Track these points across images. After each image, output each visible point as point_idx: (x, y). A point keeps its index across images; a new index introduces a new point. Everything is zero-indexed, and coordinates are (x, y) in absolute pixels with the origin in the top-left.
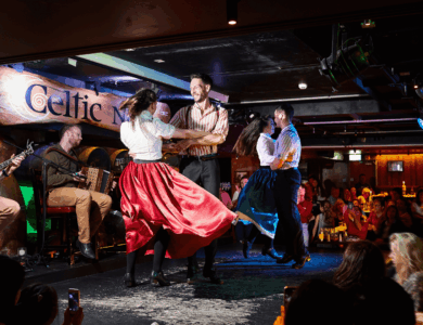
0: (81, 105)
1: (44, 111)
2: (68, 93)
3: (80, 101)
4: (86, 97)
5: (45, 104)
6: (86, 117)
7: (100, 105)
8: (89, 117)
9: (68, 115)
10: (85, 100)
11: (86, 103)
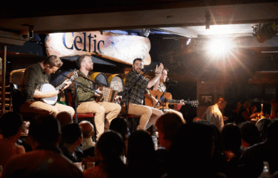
0: (92, 43)
1: (72, 48)
2: (85, 34)
3: (92, 39)
4: (95, 36)
5: (72, 43)
6: (95, 51)
7: (103, 42)
8: (97, 51)
9: (85, 50)
10: (94, 39)
11: (95, 41)
